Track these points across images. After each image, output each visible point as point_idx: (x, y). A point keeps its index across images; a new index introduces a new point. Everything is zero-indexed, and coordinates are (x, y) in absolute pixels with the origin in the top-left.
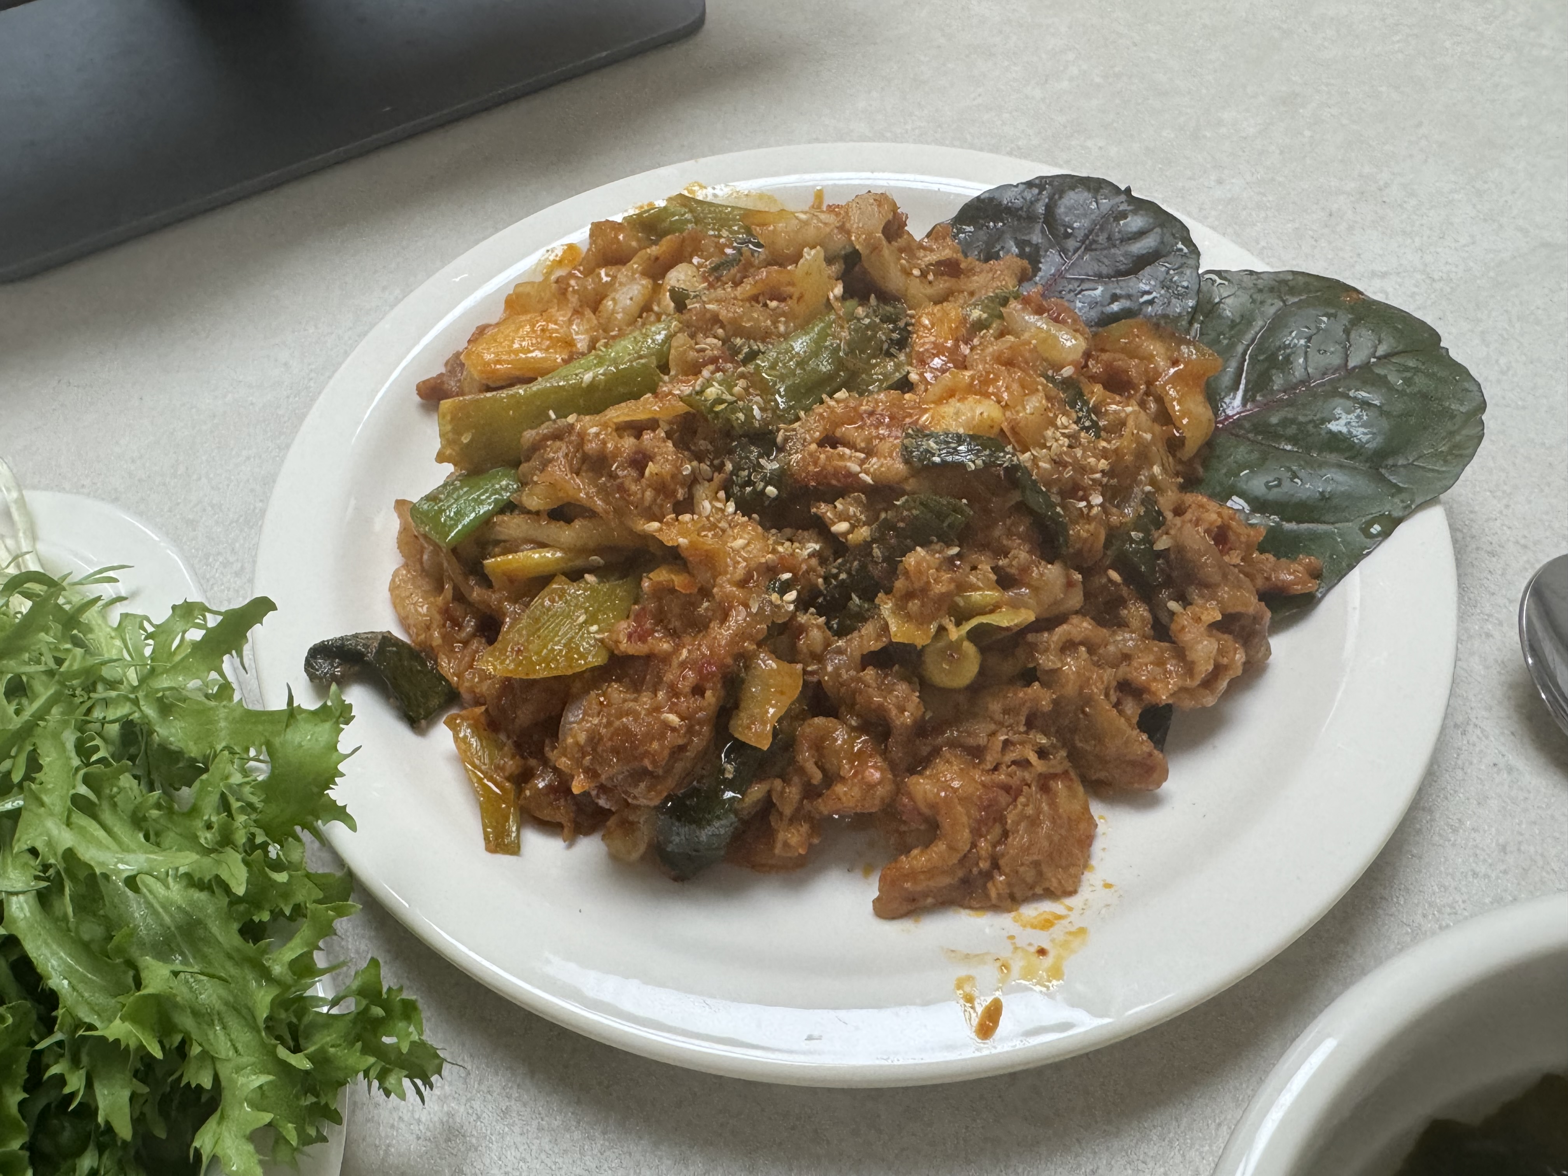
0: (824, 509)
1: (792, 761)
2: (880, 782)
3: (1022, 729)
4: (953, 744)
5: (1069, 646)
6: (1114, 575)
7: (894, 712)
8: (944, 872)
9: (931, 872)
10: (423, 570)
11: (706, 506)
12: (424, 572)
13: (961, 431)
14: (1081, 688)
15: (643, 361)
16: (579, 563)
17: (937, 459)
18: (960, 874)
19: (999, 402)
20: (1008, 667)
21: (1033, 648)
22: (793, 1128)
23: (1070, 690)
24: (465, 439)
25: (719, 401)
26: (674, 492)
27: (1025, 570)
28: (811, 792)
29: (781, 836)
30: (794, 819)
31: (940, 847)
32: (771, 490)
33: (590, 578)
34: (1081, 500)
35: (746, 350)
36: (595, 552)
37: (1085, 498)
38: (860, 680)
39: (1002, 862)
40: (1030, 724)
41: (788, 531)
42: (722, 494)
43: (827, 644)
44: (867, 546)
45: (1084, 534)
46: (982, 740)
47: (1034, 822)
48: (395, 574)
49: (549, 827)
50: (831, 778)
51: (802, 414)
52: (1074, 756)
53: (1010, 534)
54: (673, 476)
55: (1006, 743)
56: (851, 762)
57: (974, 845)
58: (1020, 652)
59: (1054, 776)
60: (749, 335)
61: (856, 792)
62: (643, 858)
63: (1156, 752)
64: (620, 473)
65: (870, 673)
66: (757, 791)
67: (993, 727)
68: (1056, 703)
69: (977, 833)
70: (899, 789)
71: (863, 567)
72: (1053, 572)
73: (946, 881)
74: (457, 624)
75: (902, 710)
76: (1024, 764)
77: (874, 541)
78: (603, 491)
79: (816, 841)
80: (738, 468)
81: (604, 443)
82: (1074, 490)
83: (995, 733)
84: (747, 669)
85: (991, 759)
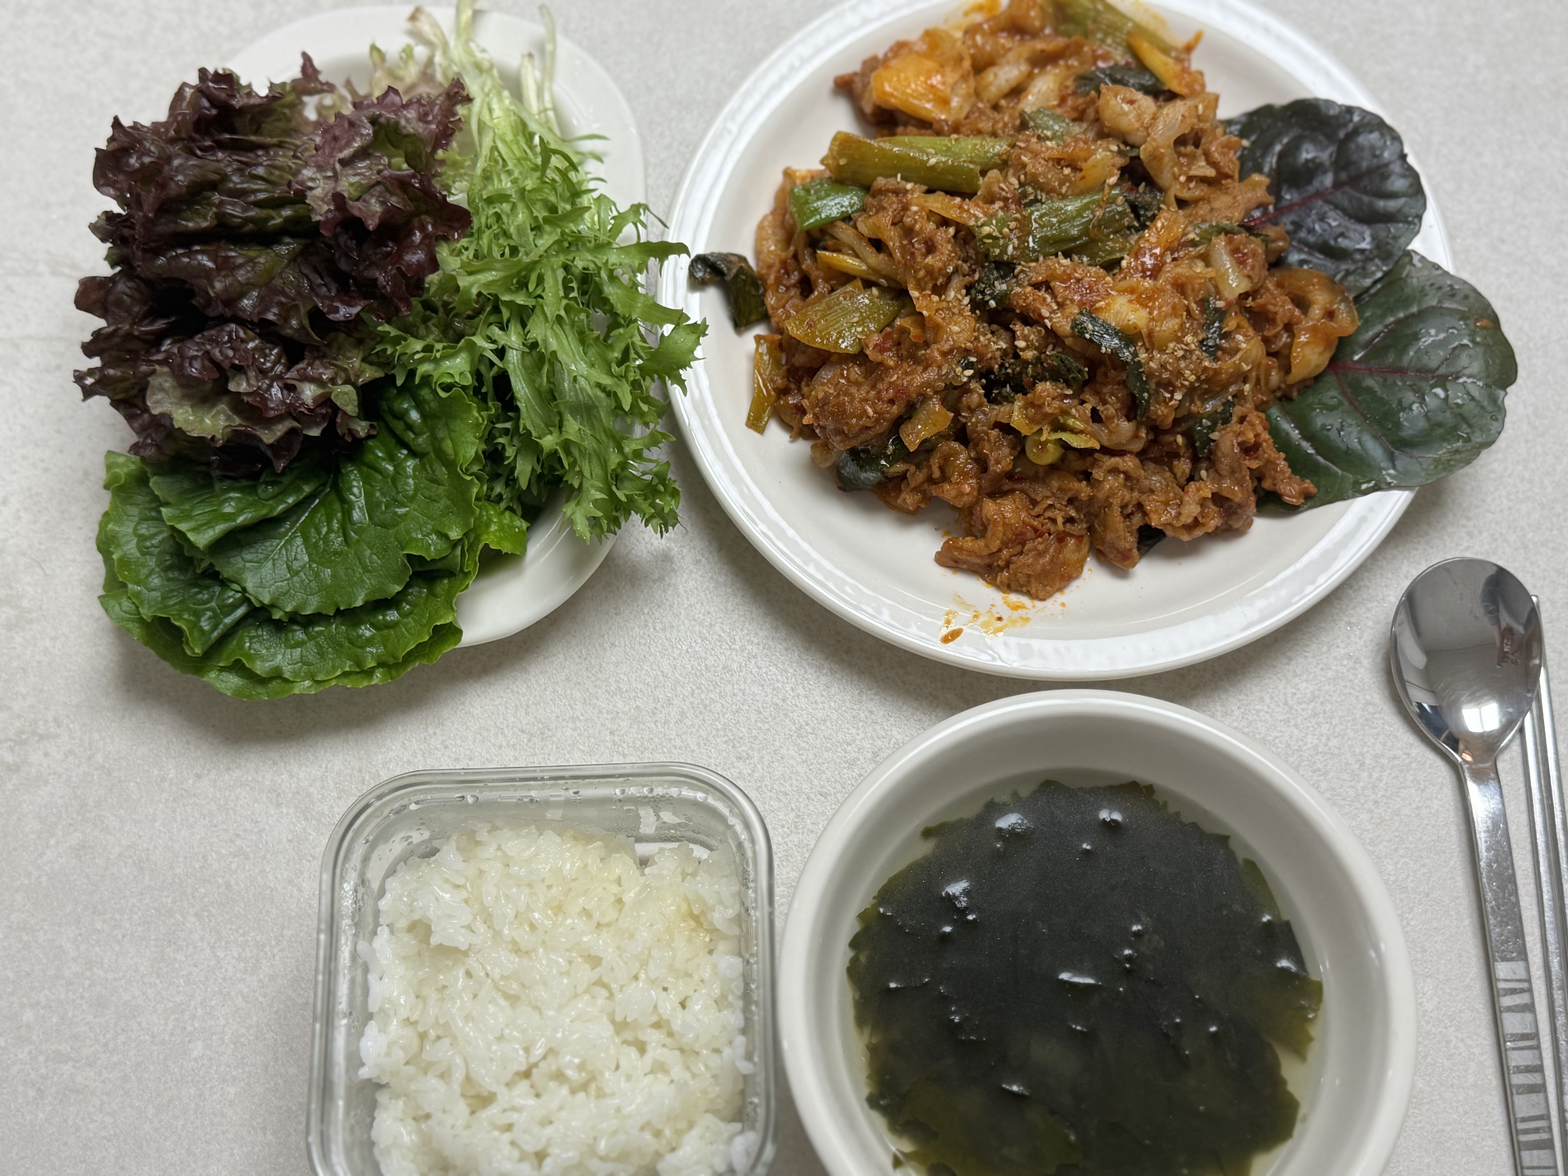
0: (1018, 328)
1: (928, 460)
2: (968, 494)
3: (1064, 503)
4: (1022, 491)
5: (1114, 471)
6: (1180, 439)
7: (992, 462)
8: (978, 556)
9: (971, 553)
10: (783, 222)
11: (952, 294)
12: (782, 225)
13: (1113, 324)
14: (1108, 497)
15: (971, 166)
16: (873, 278)
17: (1087, 336)
18: (987, 561)
19: (1150, 313)
20: (1078, 465)
21: (1095, 463)
22: (839, 641)
23: (1101, 495)
24: (842, 162)
25: (989, 236)
26: (937, 279)
27: (1110, 418)
28: (930, 480)
29: (904, 495)
30: (915, 490)
31: (981, 543)
33: (875, 291)
34: (1169, 392)
35: (1032, 197)
36: (885, 277)
37: (1172, 393)
38: (987, 434)
39: (1011, 566)
40: (1071, 501)
41: (995, 327)
42: (964, 291)
43: (980, 405)
44: (1026, 363)
45: (1159, 412)
46: (1039, 499)
47: (1041, 554)
48: (765, 217)
49: (786, 425)
50: (945, 478)
51: (1041, 259)
52: (1090, 530)
53: (1112, 394)
54: (940, 269)
55: (1051, 506)
56: (960, 475)
57: (1000, 550)
58: (1089, 459)
59: (1072, 536)
60: (1038, 186)
61: (953, 493)
62: (828, 468)
63: (1136, 551)
64: (916, 245)
65: (995, 433)
66: (899, 467)
67: (1049, 494)
68: (1091, 499)
69: (1005, 544)
70: (978, 502)
71: (1020, 373)
72: (1125, 427)
73: (978, 561)
74: (787, 273)
75: (998, 462)
76: (1054, 521)
78: (903, 248)
79: (923, 506)
80: (980, 280)
81: (916, 221)
82: (1169, 385)
83: (1047, 497)
84: (922, 402)
85: (1038, 510)
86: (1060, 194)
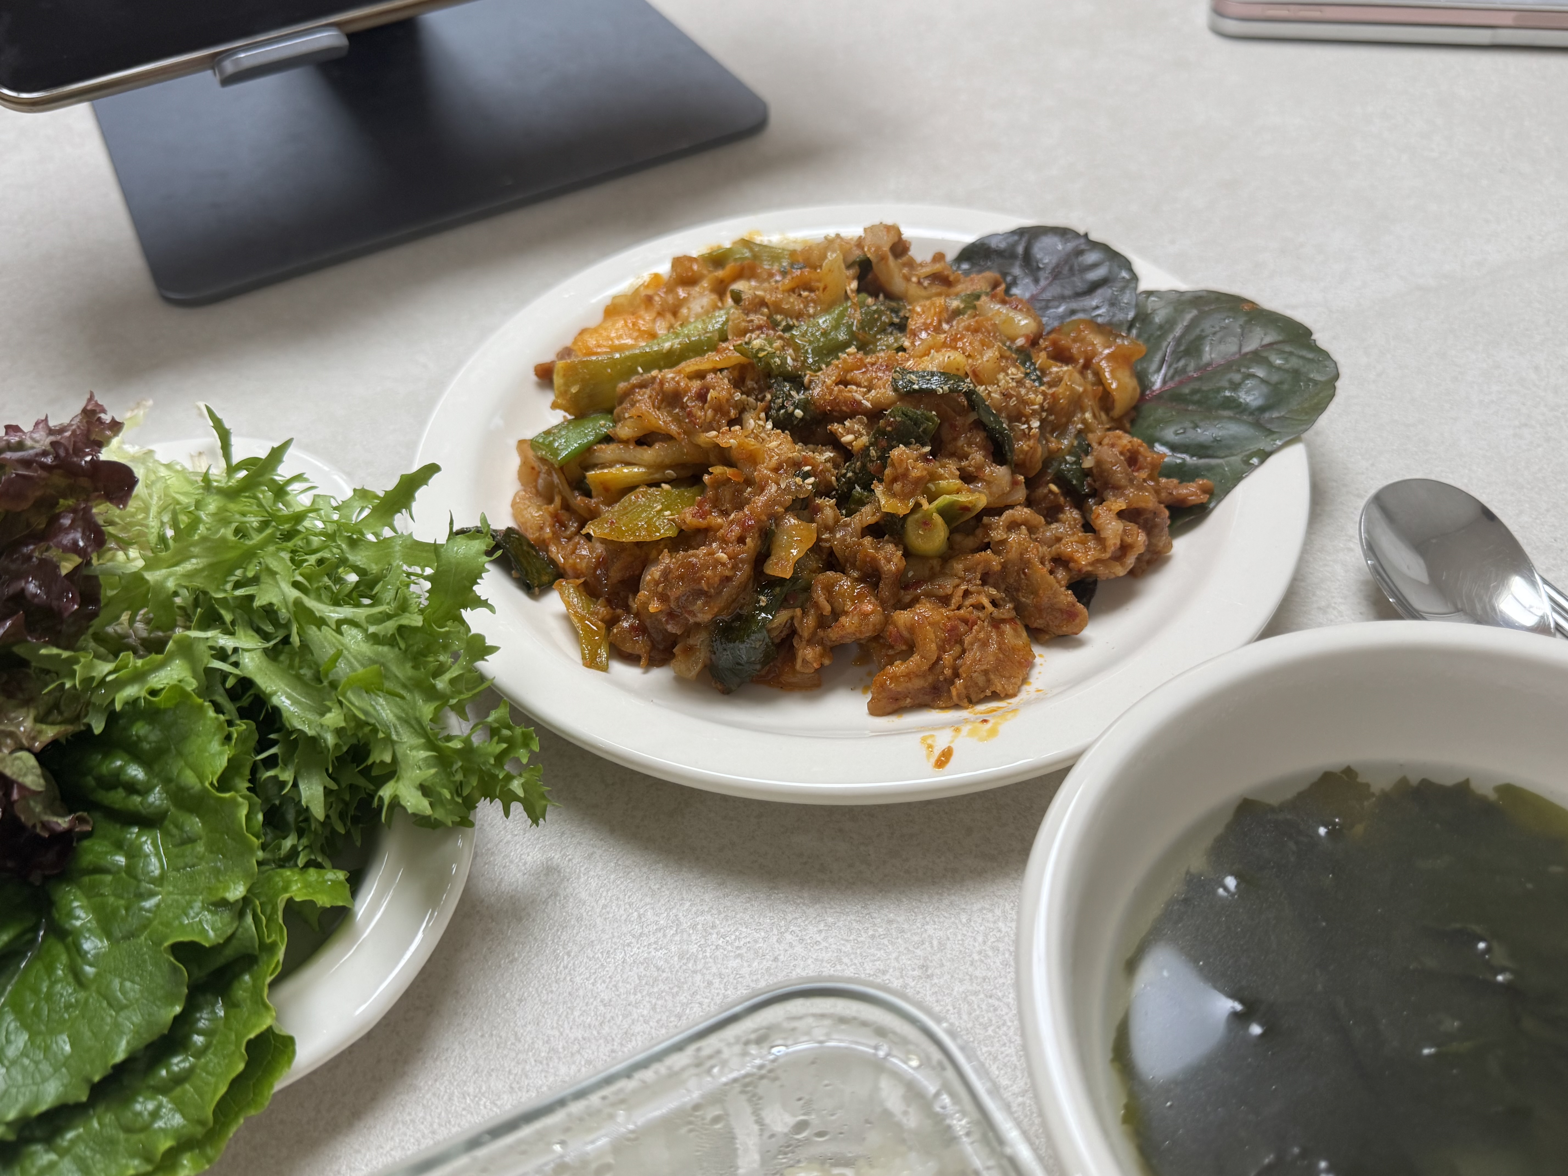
0: (836, 427)
1: (810, 598)
2: (872, 612)
3: (979, 582)
4: (928, 595)
5: (1013, 526)
6: (1053, 487)
7: (883, 562)
8: (917, 676)
9: (908, 676)
10: (537, 491)
11: (751, 423)
12: (538, 494)
13: (935, 369)
14: (1022, 554)
15: (708, 335)
16: (657, 476)
17: (916, 387)
18: (930, 679)
19: (964, 353)
20: (970, 542)
21: (988, 528)
22: (805, 863)
23: (1013, 555)
24: (574, 390)
25: (761, 349)
26: (729, 412)
27: (980, 468)
28: (823, 623)
29: (800, 653)
30: (810, 642)
31: (916, 658)
32: (799, 413)
33: (665, 486)
34: (1024, 424)
35: (784, 323)
36: (670, 467)
37: (1027, 422)
38: (860, 544)
39: (960, 671)
40: (984, 581)
41: (811, 446)
42: (763, 415)
43: (837, 521)
44: (866, 449)
45: (1025, 448)
46: (949, 590)
47: (985, 644)
48: (516, 494)
49: (631, 659)
50: (837, 614)
51: (824, 366)
52: (1019, 609)
53: (970, 444)
54: (728, 400)
55: (966, 594)
56: (853, 601)
57: (939, 658)
58: (979, 532)
59: (1004, 621)
60: (787, 314)
61: (855, 620)
62: (699, 674)
63: (1080, 606)
64: (689, 404)
65: (867, 540)
66: (783, 616)
67: (957, 581)
68: (1004, 566)
69: (942, 649)
70: (887, 620)
71: (864, 466)
72: (1001, 472)
73: (918, 683)
74: (563, 525)
75: (889, 561)
76: (980, 607)
77: (871, 444)
78: (677, 420)
79: (827, 662)
80: (775, 397)
81: (678, 383)
82: (1018, 415)
83: (958, 586)
84: (777, 525)
85: (954, 602)
86: (810, 316)
